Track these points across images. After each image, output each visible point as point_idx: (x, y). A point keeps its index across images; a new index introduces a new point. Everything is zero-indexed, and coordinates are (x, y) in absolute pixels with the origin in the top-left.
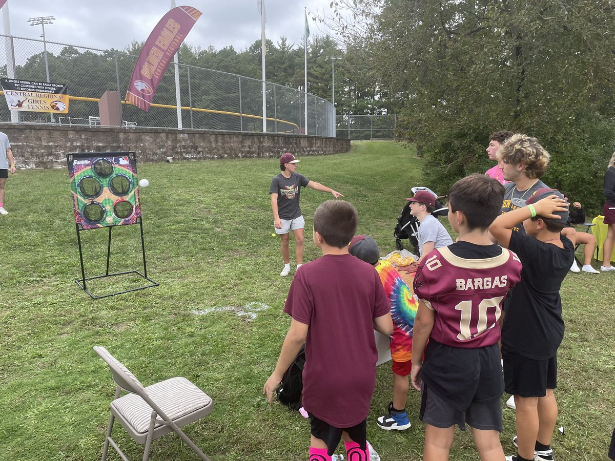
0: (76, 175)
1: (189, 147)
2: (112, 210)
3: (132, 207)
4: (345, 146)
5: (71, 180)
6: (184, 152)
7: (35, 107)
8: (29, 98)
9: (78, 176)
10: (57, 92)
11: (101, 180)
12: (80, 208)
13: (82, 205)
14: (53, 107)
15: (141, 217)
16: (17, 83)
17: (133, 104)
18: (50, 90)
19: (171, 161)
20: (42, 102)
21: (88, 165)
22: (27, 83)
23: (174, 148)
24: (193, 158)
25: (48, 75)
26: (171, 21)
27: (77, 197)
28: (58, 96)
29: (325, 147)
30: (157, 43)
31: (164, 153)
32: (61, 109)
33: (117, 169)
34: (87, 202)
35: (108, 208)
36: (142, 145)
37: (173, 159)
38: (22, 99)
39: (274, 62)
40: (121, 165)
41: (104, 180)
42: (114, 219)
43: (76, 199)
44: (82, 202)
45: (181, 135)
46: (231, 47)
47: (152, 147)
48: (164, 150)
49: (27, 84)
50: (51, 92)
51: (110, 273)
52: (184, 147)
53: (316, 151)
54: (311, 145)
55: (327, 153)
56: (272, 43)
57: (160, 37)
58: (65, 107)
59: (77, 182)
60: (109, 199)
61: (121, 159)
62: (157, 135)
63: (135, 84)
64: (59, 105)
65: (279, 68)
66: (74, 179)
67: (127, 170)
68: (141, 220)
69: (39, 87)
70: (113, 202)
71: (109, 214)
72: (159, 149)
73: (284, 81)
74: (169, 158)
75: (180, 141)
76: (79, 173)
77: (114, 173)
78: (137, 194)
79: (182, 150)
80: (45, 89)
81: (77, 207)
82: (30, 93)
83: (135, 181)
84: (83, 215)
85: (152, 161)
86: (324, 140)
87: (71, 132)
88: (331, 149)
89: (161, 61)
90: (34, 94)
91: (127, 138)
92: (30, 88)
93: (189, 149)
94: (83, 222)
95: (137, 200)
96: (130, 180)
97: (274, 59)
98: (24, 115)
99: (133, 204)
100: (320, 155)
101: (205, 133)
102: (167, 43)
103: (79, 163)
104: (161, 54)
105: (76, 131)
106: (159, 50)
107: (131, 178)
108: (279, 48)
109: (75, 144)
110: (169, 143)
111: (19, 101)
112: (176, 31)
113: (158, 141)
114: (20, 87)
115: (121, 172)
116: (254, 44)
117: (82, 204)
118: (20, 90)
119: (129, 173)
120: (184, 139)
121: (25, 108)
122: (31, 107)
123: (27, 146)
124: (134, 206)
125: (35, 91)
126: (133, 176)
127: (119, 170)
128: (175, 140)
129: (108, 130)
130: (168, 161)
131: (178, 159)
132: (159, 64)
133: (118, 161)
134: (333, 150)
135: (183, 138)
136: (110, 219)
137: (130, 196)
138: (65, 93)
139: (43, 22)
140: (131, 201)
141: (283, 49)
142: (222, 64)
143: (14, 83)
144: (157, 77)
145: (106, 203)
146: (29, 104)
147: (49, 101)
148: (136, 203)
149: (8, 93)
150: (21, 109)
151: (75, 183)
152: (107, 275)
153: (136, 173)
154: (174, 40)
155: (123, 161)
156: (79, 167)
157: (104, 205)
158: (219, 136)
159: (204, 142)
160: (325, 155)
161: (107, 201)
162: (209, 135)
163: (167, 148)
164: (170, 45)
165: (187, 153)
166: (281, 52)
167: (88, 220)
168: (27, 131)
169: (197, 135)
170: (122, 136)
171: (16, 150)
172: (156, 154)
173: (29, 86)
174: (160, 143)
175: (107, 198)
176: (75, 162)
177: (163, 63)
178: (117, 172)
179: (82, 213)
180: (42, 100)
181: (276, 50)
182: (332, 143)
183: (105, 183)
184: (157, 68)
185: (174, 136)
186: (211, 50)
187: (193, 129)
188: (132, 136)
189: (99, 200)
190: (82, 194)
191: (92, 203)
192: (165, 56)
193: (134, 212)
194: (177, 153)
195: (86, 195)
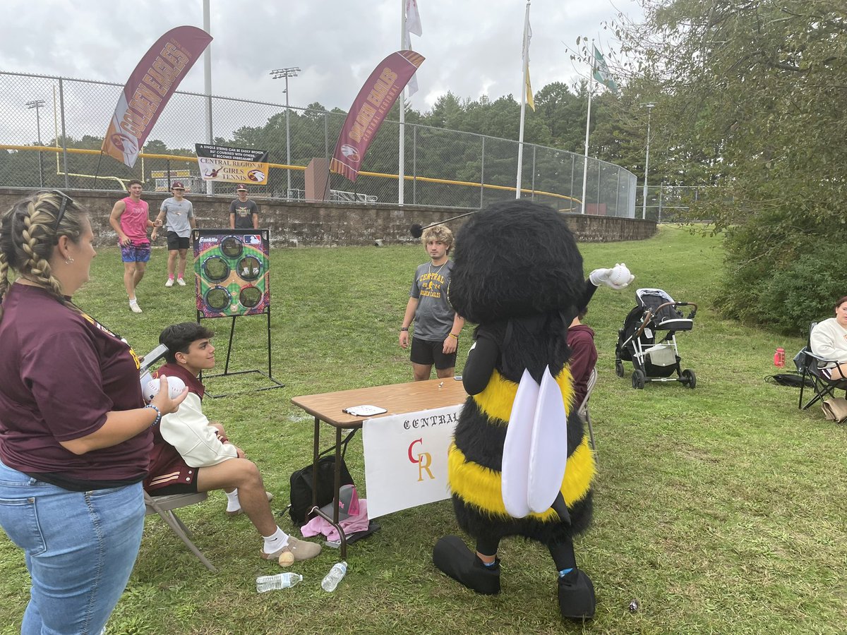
0: (201, 254)
1: (404, 228)
2: (238, 297)
3: (261, 294)
4: (643, 230)
5: (196, 260)
6: (398, 233)
7: (231, 177)
8: (225, 166)
9: (204, 255)
10: (256, 160)
11: (229, 261)
12: (203, 293)
13: (205, 290)
14: (250, 177)
15: (269, 307)
16: (212, 150)
17: (339, 172)
18: (248, 157)
19: (380, 244)
20: (239, 172)
21: (215, 243)
22: (224, 149)
23: (385, 228)
24: (409, 242)
25: (288, 139)
26: (387, 71)
27: (201, 280)
28: (257, 164)
29: (606, 231)
30: (369, 98)
31: (372, 234)
32: (260, 179)
33: (247, 249)
34: (211, 286)
35: (235, 294)
36: (345, 223)
37: (383, 242)
38: (217, 167)
39: (567, 114)
40: (252, 245)
41: (232, 261)
42: (239, 307)
43: (199, 282)
44: (205, 286)
45: (396, 213)
46: (510, 96)
47: (357, 226)
48: (373, 231)
49: (224, 151)
50: (249, 159)
51: (228, 372)
52: (398, 227)
53: (590, 236)
54: (582, 228)
55: (609, 239)
56: (567, 88)
57: (373, 92)
58: (264, 177)
59: (202, 263)
60: (235, 284)
61: (252, 238)
62: (365, 211)
63: (343, 149)
64: (259, 175)
65: (575, 121)
66: (199, 259)
67: (259, 251)
68: (269, 310)
69: (236, 154)
70: (239, 288)
71: (234, 301)
72: (366, 229)
73: (579, 139)
74: (379, 241)
75: (393, 220)
76: (205, 252)
77: (244, 254)
78: (267, 279)
79: (396, 231)
80: (243, 157)
81: (199, 291)
82: (226, 161)
83: (266, 263)
84: (205, 301)
85: (357, 243)
86: (605, 221)
87: (265, 206)
88: (617, 234)
89: (372, 121)
90: (231, 162)
91: (328, 215)
92: (227, 155)
93: (405, 230)
94: (205, 310)
95: (267, 287)
96: (261, 263)
97: (567, 110)
98: (218, 186)
99: (262, 290)
100: (597, 241)
101: (427, 210)
102: (380, 98)
103: (205, 240)
104: (373, 112)
105: (271, 205)
106: (371, 108)
107: (262, 260)
108: (576, 94)
109: (268, 220)
110: (380, 221)
111: (214, 170)
112: (391, 83)
113: (366, 219)
114: (216, 154)
115: (251, 253)
116: (542, 91)
117: (205, 287)
118: (216, 157)
119: (260, 254)
120: (398, 218)
121: (219, 179)
122: (226, 177)
123: (215, 221)
124: (263, 293)
125: (232, 159)
126: (264, 257)
127: (249, 251)
128: (387, 219)
129: (307, 205)
130: (377, 245)
131: (390, 243)
132: (370, 125)
133: (248, 240)
134: (621, 236)
135: (397, 216)
136: (235, 307)
137: (259, 281)
138: (265, 161)
139: (287, 74)
140: (260, 288)
141: (582, 95)
142: (496, 119)
143: (209, 150)
144: (366, 140)
145: (232, 289)
146: (224, 173)
147: (247, 170)
148: (265, 289)
149: (204, 161)
150: (216, 179)
151: (199, 263)
152: (226, 374)
153: (268, 254)
154: (388, 94)
155: (255, 240)
156: (206, 245)
157: (230, 291)
158: (446, 214)
159: (424, 221)
160: (606, 241)
161: (233, 286)
162: (431, 213)
163: (376, 228)
164: (384, 100)
165: (402, 235)
166: (578, 100)
167: (211, 308)
168: (216, 204)
169: (416, 213)
170: (322, 212)
171: (203, 225)
172: (362, 235)
173: (226, 153)
174: (368, 222)
175: (234, 283)
176: (201, 240)
177: (374, 123)
178: (247, 253)
179: (205, 299)
180: (239, 168)
181: (573, 97)
182: (619, 226)
183: (233, 265)
184: (368, 128)
185: (386, 213)
186: (484, 101)
187: (415, 205)
188: (334, 213)
189: (225, 284)
190: (206, 276)
191: (217, 287)
192: (377, 114)
193: (262, 300)
194: (389, 234)
195: (211, 278)
